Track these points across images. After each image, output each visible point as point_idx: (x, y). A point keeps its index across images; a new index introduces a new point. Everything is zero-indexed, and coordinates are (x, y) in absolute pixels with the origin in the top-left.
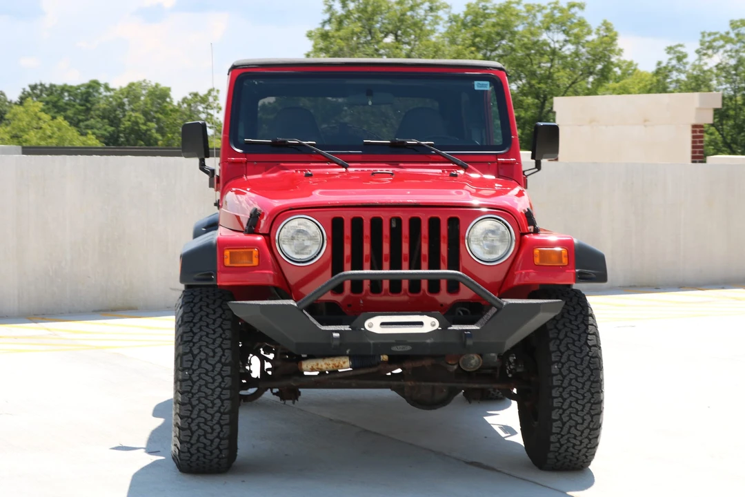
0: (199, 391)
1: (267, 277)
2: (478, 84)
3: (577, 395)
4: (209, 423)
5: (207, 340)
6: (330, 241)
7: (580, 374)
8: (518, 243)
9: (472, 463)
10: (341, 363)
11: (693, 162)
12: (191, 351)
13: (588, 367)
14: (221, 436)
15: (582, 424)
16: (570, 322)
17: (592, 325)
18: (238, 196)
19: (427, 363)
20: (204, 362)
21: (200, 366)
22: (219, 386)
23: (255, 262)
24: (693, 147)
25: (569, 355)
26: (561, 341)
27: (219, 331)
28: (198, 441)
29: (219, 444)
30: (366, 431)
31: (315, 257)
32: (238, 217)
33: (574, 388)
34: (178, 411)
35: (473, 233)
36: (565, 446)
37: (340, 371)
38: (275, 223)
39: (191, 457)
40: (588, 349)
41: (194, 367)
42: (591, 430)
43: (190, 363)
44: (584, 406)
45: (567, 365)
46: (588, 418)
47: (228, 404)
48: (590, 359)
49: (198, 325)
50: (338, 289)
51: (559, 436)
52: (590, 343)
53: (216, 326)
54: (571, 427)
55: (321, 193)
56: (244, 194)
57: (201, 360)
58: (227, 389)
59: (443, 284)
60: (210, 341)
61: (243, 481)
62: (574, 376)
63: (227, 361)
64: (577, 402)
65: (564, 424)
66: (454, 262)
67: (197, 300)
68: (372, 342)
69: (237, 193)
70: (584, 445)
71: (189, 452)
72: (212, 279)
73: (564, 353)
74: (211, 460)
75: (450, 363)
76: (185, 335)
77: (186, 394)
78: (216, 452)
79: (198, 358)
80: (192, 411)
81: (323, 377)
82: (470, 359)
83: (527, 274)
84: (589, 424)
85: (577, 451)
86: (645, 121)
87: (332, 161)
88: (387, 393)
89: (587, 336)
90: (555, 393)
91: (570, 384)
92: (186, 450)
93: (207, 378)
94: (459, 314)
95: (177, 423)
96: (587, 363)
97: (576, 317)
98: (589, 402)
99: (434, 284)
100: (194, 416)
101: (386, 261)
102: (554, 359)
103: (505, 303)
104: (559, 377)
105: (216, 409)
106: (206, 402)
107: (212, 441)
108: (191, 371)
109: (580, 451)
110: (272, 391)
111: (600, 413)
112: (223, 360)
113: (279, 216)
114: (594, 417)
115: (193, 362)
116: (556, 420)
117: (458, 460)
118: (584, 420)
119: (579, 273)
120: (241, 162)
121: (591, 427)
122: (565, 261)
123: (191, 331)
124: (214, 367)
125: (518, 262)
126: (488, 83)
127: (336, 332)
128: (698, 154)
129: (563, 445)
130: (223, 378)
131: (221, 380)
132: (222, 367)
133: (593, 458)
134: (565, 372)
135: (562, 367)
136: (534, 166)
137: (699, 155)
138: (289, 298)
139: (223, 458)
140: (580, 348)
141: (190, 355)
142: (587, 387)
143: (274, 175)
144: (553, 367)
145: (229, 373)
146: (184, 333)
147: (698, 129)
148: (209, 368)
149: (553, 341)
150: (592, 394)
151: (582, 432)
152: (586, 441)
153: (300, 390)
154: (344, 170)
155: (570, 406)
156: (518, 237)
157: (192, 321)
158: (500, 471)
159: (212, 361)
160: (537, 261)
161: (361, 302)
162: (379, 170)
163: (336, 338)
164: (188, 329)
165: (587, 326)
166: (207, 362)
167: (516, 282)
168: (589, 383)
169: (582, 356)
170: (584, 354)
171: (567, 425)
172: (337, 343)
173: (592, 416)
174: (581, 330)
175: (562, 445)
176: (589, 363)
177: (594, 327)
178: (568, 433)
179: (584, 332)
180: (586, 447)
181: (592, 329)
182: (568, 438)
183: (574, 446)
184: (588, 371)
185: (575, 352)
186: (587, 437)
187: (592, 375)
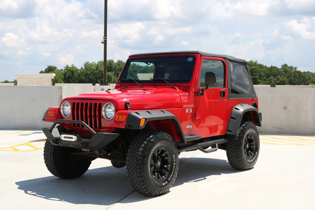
2: (189, 59)
6: (72, 110)
7: (133, 161)
23: (53, 115)
48: (137, 156)
52: (139, 150)
54: (132, 180)
83: (112, 124)
103: (95, 133)
119: (128, 125)
122: (124, 120)
125: (113, 119)
126: (192, 58)
156: (116, 111)
160: (116, 119)
168: (135, 165)
176: (137, 158)
177: (144, 145)
178: (133, 182)
179: (140, 146)
180: (140, 188)
181: (143, 145)
182: (133, 184)
183: (137, 187)
184: (135, 161)
185: (134, 153)
186: (139, 185)
187: (137, 162)
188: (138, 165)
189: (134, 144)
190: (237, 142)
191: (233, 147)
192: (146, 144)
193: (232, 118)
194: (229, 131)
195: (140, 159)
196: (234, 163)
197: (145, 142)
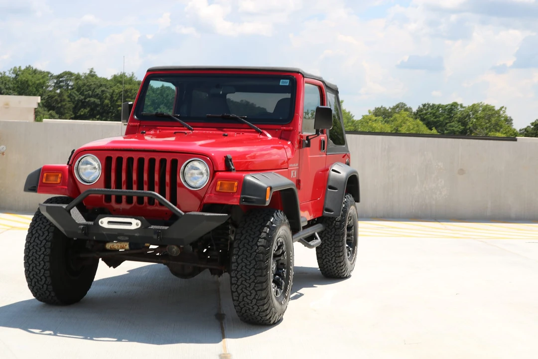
0: (33, 255)
2: (283, 82)
3: (246, 277)
4: (39, 275)
6: (103, 171)
7: (249, 263)
8: (211, 177)
10: (124, 245)
12: (32, 232)
13: (254, 259)
14: (47, 283)
15: (251, 295)
17: (265, 232)
20: (37, 238)
21: (34, 241)
22: (43, 254)
23: (59, 181)
25: (244, 251)
26: (241, 241)
29: (47, 288)
33: (244, 272)
38: (75, 158)
40: (257, 248)
41: (31, 241)
42: (257, 300)
44: (250, 284)
45: (241, 257)
46: (253, 292)
47: (48, 264)
48: (256, 254)
51: (238, 302)
52: (259, 244)
54: (244, 297)
60: (43, 226)
62: (244, 264)
64: (246, 281)
65: (239, 294)
73: (241, 249)
79: (34, 236)
80: (29, 267)
82: (172, 248)
83: (210, 197)
84: (255, 296)
85: (253, 314)
89: (258, 239)
90: (233, 274)
91: (242, 269)
93: (37, 248)
96: (254, 256)
97: (257, 226)
98: (253, 282)
102: (234, 252)
104: (236, 264)
105: (41, 267)
106: (36, 262)
107: (43, 286)
108: (29, 244)
109: (255, 313)
112: (47, 239)
115: (31, 238)
116: (235, 292)
118: (251, 293)
119: (243, 198)
120: (137, 126)
122: (235, 190)
124: (42, 242)
125: (209, 189)
126: (288, 81)
130: (45, 249)
132: (46, 243)
134: (239, 261)
135: (239, 258)
140: (252, 247)
141: (31, 234)
142: (252, 272)
144: (233, 257)
145: (50, 246)
148: (39, 242)
149: (237, 241)
150: (256, 277)
151: (252, 301)
152: (256, 307)
155: (242, 284)
159: (41, 238)
160: (218, 188)
165: (261, 233)
168: (254, 270)
169: (251, 252)
170: (253, 250)
171: (241, 295)
174: (256, 235)
175: (242, 308)
176: (255, 256)
177: (265, 234)
178: (243, 301)
179: (258, 236)
180: (257, 311)
181: (263, 235)
182: (244, 304)
183: (249, 309)
184: (253, 262)
185: (248, 249)
186: (255, 304)
187: (256, 264)
188: (259, 269)
189: (244, 232)
190: (338, 229)
191: (331, 238)
192: (268, 232)
193: (331, 187)
194: (327, 210)
195: (262, 259)
196: (330, 266)
197: (266, 228)
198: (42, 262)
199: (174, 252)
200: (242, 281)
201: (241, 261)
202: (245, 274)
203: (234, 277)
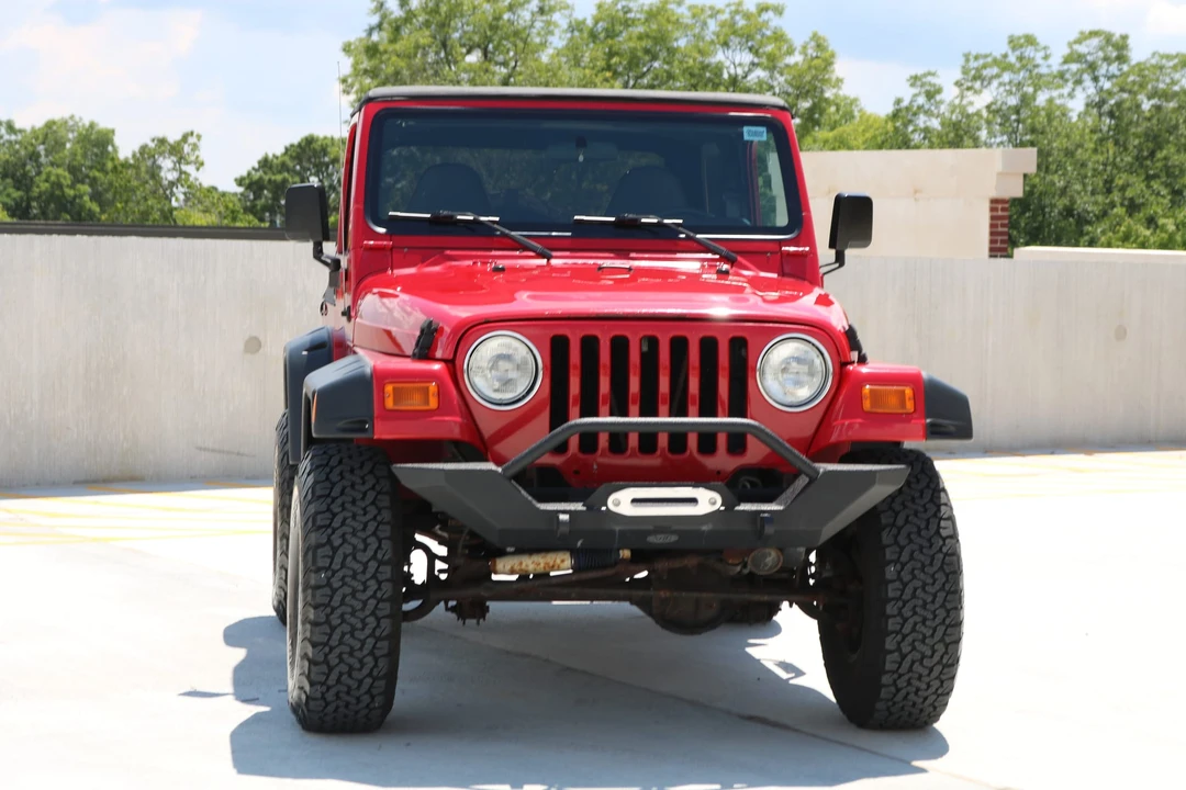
0: (342, 603)
1: (451, 426)
2: (750, 133)
4: (358, 654)
5: (355, 524)
6: (549, 372)
7: (930, 581)
8: (837, 377)
9: (751, 718)
10: (558, 561)
11: (991, 256)
12: (329, 541)
13: (941, 568)
14: (375, 673)
15: (932, 657)
16: (913, 500)
17: (946, 504)
18: (386, 300)
19: (691, 562)
20: (350, 558)
21: (343, 565)
22: (374, 596)
23: (433, 404)
24: (992, 234)
25: (913, 552)
26: (900, 529)
27: (372, 511)
28: (338, 681)
29: (371, 686)
30: (568, 669)
31: (524, 397)
32: (389, 333)
33: (920, 602)
34: (308, 634)
35: (767, 362)
36: (903, 692)
37: (552, 574)
38: (462, 343)
39: (325, 707)
40: (941, 543)
42: (945, 666)
43: (329, 561)
45: (909, 567)
46: (940, 648)
47: (385, 623)
49: (339, 501)
50: (562, 448)
51: (895, 676)
52: (943, 533)
53: (368, 502)
54: (913, 662)
55: (529, 297)
56: (396, 296)
57: (345, 557)
58: (384, 601)
59: (722, 440)
60: (359, 526)
61: (408, 744)
62: (920, 584)
63: (386, 558)
64: (924, 624)
65: (903, 657)
66: (739, 408)
67: (334, 462)
68: (617, 528)
69: (382, 295)
70: (933, 689)
71: (323, 698)
72: (364, 430)
73: (904, 547)
74: (357, 712)
75: (730, 561)
76: (319, 517)
77: (322, 608)
78: (366, 699)
79: (340, 552)
80: (330, 636)
81: (523, 585)
82: (765, 556)
83: (850, 426)
84: (942, 657)
85: (921, 700)
86: (916, 192)
87: (526, 248)
88: (625, 608)
89: (939, 523)
90: (890, 609)
91: (914, 596)
92: (319, 695)
93: (355, 584)
94: (744, 486)
95: (306, 654)
96: (940, 563)
97: (922, 492)
98: (942, 623)
99: (708, 440)
100: (334, 642)
101: (634, 403)
102: (889, 557)
103: (821, 470)
104: (897, 584)
105: (368, 631)
106: (353, 620)
107: (360, 682)
108: (330, 573)
109: (926, 699)
110: (446, 604)
111: (958, 641)
112: (379, 556)
113: (468, 333)
114: (950, 647)
115: (332, 558)
116: (891, 652)
117: (729, 713)
118: (934, 652)
119: (932, 425)
120: (383, 248)
121: (944, 661)
122: (910, 406)
123: (328, 510)
124: (365, 565)
125: (837, 407)
127: (564, 512)
128: (998, 245)
129: (901, 689)
130: (379, 583)
131: (376, 587)
132: (378, 567)
133: (944, 710)
134: (906, 577)
135: (902, 569)
136: (833, 260)
137: (1002, 245)
138: (484, 459)
139: (375, 708)
140: (929, 540)
141: (328, 548)
142: (939, 600)
143: (437, 269)
144: (887, 569)
145: (387, 576)
146: (317, 513)
147: (1000, 206)
148: (359, 567)
149: (888, 530)
150: (948, 611)
151: (931, 670)
152: (936, 684)
153: (488, 603)
154: (544, 261)
155: (914, 630)
156: (837, 370)
157: (328, 495)
158: (796, 730)
159: (363, 557)
160: (867, 405)
161: (595, 467)
162: (607, 263)
163: (564, 523)
164: (324, 507)
165: (938, 507)
166: (354, 558)
167: (834, 438)
168: (943, 594)
169: (931, 553)
170: (935, 549)
171: (909, 658)
172: (564, 529)
173: (947, 646)
174: (930, 513)
175: (898, 690)
183: (917, 691)
185: (921, 546)
198: (371, 620)
199: (766, 565)
200: (915, 624)
201: (910, 577)
202: (924, 606)
203: (894, 616)
